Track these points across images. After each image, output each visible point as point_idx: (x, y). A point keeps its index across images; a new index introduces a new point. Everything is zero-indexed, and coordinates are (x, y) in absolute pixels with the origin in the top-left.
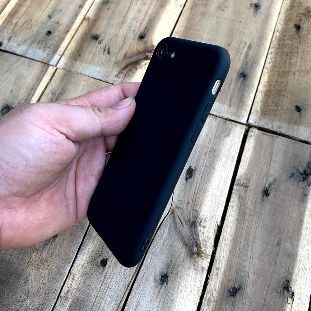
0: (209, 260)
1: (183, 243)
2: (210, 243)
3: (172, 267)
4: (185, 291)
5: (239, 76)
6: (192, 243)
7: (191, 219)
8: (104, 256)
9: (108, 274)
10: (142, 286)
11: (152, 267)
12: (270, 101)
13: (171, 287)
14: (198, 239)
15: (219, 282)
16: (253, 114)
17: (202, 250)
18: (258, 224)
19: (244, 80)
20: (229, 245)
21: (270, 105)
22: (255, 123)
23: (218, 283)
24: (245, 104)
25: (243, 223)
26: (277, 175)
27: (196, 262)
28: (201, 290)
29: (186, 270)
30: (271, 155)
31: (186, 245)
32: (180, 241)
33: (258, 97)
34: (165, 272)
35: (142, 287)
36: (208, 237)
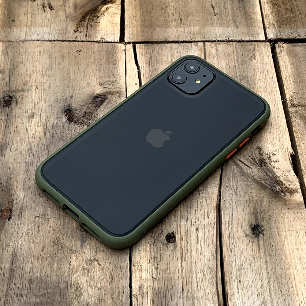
1: (259, 186)
3: (259, 214)
4: (290, 235)
8: (167, 231)
9: (184, 248)
11: (234, 222)
13: (270, 236)
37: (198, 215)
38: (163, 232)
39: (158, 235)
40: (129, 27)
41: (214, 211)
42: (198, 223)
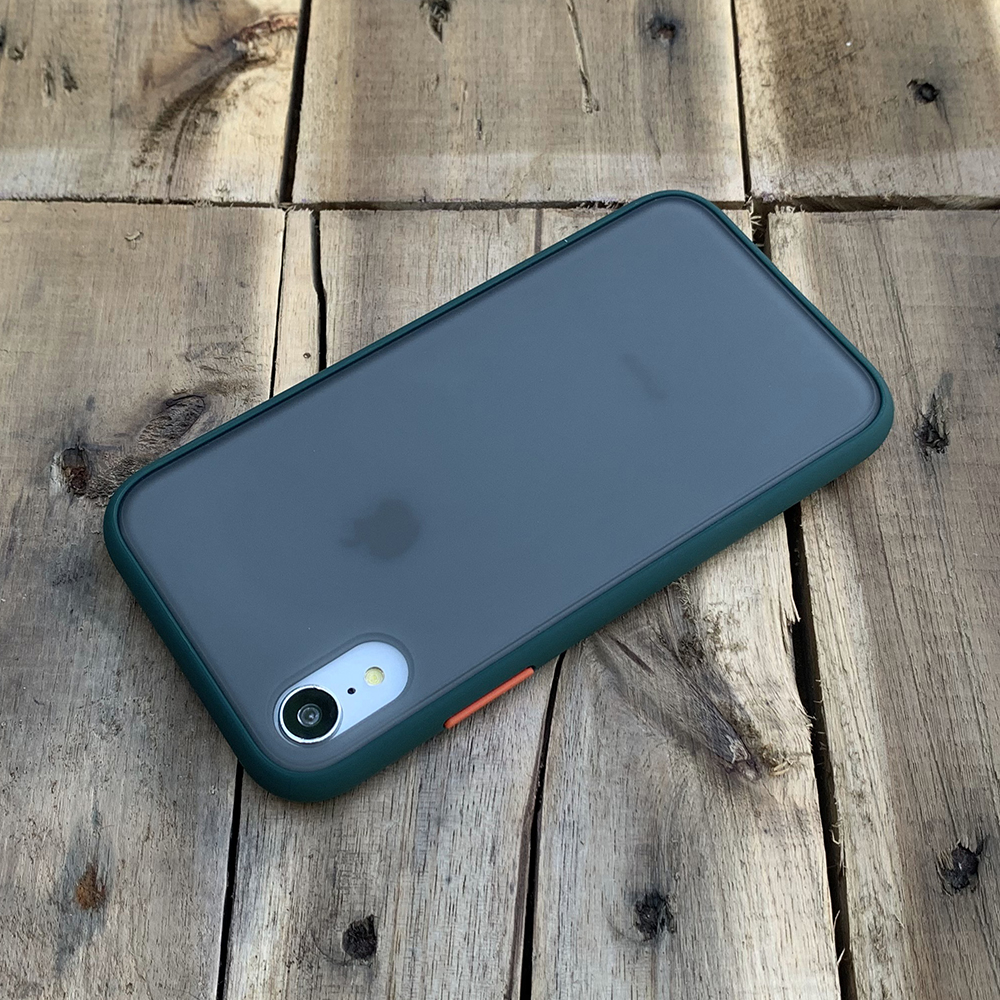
0: (811, 773)
1: (675, 741)
2: (789, 705)
3: (665, 851)
4: (763, 934)
5: (649, 33)
6: (714, 728)
7: (670, 631)
8: (351, 911)
9: (398, 979)
10: (568, 980)
11: (580, 883)
12: (807, 93)
13: (694, 938)
14: (733, 704)
15: (889, 849)
16: (759, 158)
17: (765, 742)
18: (950, 566)
19: (671, 42)
20: (870, 686)
21: (813, 105)
22: (781, 186)
23: (884, 853)
24: (712, 128)
25: (887, 582)
26: (946, 355)
27: (761, 800)
28: (826, 908)
29: (731, 845)
30: (889, 288)
31: (689, 743)
32: (660, 737)
33: (752, 92)
34: (644, 883)
35: (572, 983)
36: (768, 680)
37: (460, 853)
38: (336, 915)
39: (318, 928)
40: (312, 152)
41: (515, 838)
42: (457, 882)
